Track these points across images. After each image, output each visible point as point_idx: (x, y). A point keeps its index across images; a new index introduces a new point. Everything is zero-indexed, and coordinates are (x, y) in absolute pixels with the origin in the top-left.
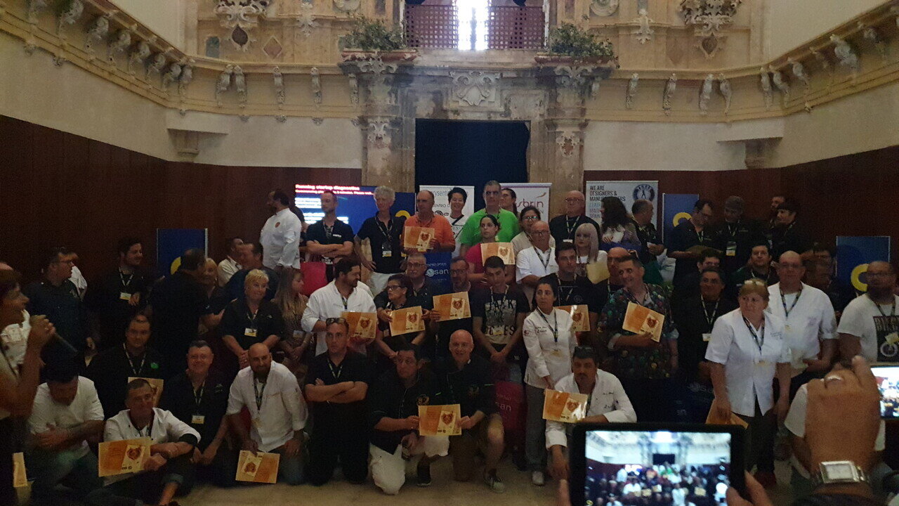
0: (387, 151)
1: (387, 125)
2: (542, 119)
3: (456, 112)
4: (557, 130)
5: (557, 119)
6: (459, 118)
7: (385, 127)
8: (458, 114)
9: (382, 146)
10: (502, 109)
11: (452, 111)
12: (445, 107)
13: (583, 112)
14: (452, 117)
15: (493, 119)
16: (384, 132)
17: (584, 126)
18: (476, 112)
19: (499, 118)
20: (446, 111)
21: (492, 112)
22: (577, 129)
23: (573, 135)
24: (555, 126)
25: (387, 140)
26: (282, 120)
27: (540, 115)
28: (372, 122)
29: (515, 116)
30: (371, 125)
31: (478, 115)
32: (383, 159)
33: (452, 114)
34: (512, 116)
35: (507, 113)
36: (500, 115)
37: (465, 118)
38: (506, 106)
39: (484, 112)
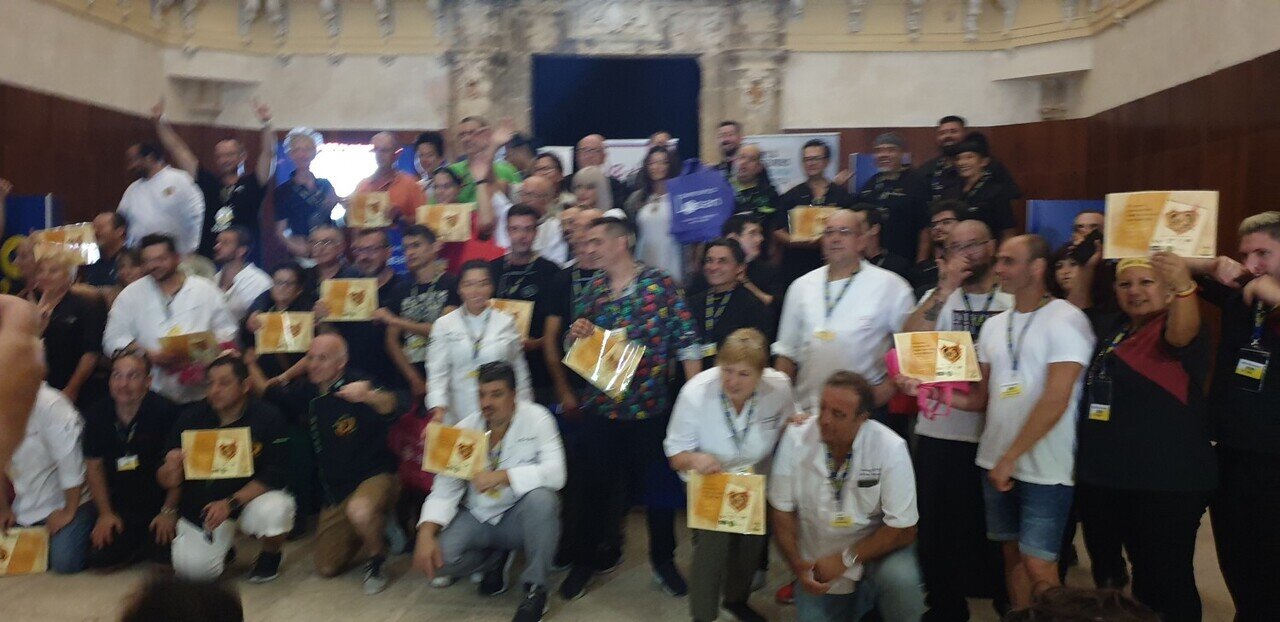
0: (485, 101)
1: (484, 63)
2: (719, 51)
3: (590, 42)
4: (740, 68)
5: (741, 50)
6: (595, 52)
7: (481, 67)
8: (593, 47)
9: (476, 96)
10: (657, 37)
11: (583, 42)
12: (573, 35)
13: (780, 38)
14: (583, 50)
15: (645, 52)
16: (480, 75)
17: (782, 59)
18: (618, 42)
19: (653, 51)
20: (573, 42)
21: (642, 42)
22: (769, 65)
23: (766, 74)
24: (738, 60)
25: (485, 86)
26: (337, 61)
27: (717, 45)
28: (462, 60)
29: (679, 47)
30: (462, 64)
31: (622, 46)
33: (583, 47)
34: (673, 47)
35: (666, 43)
36: (656, 46)
37: (602, 53)
38: (664, 32)
39: (631, 42)
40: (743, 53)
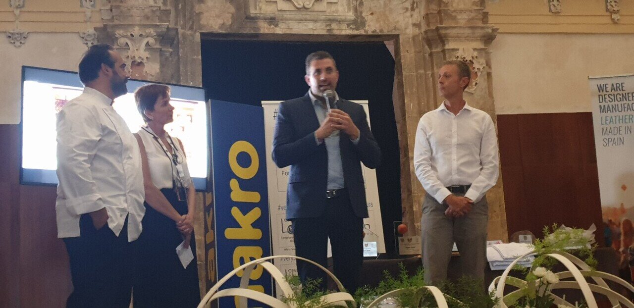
1: (151, 40)
2: (417, 31)
3: (272, 20)
4: (447, 47)
5: (446, 28)
6: (279, 31)
7: (147, 44)
8: (277, 25)
10: (351, 15)
11: (265, 19)
12: (253, 12)
13: (485, 17)
14: (265, 28)
15: (336, 32)
16: (147, 54)
17: (488, 39)
18: (306, 20)
19: (346, 31)
20: (254, 19)
21: (331, 21)
22: (479, 45)
23: (476, 54)
24: (442, 40)
25: (153, 67)
27: (414, 25)
29: (372, 26)
31: (311, 25)
33: (266, 25)
34: (367, 28)
35: (359, 22)
36: (348, 25)
37: (288, 32)
38: (356, 10)
39: (321, 20)
40: (448, 31)
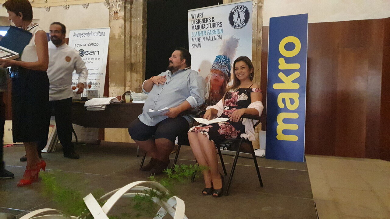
0: (122, 21)
1: (120, 3)
7: (119, 5)
9: (118, 18)
16: (119, 9)
25: (121, 14)
26: (67, 8)
28: (112, 2)
30: (111, 4)
32: (120, 27)
